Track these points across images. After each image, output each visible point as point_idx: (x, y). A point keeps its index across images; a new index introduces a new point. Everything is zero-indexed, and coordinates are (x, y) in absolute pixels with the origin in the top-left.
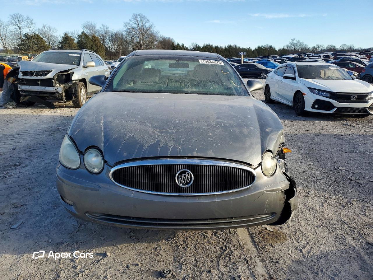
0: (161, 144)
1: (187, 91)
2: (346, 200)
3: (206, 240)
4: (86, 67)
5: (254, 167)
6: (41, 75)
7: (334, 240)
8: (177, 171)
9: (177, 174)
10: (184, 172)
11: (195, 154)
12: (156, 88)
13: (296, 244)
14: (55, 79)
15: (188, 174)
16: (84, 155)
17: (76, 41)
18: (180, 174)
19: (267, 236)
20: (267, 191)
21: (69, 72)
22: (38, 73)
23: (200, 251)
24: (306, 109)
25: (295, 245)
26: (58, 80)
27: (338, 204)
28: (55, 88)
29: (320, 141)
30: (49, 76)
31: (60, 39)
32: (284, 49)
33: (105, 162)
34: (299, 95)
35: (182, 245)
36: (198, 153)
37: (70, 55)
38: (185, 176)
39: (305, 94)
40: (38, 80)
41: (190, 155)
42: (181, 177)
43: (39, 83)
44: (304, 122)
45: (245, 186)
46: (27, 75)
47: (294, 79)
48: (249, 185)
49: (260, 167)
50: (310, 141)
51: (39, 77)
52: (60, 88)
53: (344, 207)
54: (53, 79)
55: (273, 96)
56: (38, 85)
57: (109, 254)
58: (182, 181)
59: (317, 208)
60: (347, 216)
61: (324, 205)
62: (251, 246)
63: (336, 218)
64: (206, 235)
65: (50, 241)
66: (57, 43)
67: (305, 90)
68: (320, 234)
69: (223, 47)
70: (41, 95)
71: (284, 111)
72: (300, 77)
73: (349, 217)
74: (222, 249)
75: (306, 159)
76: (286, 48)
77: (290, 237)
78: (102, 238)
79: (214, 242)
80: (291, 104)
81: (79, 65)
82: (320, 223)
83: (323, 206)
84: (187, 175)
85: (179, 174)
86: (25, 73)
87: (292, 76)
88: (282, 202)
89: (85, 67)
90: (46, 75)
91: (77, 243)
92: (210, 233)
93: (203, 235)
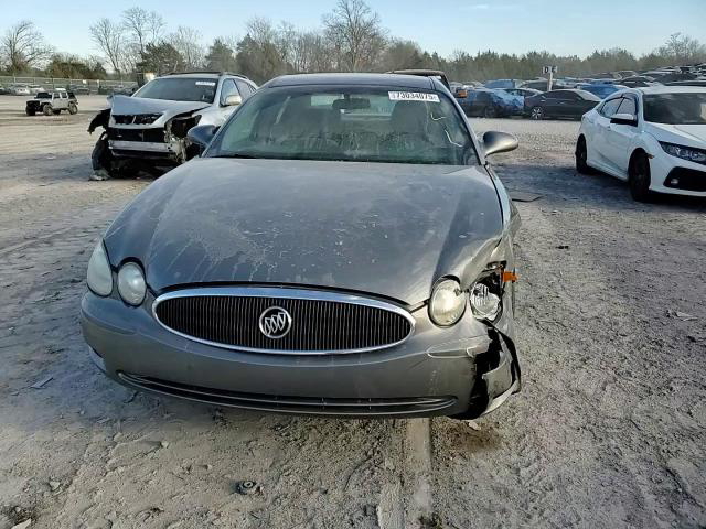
0: (242, 260)
1: (351, 156)
2: (660, 381)
3: (343, 435)
4: (226, 106)
5: (412, 309)
6: (144, 122)
7: (596, 456)
8: (263, 310)
9: (263, 314)
10: (276, 312)
11: (298, 280)
12: (293, 150)
13: (515, 458)
14: (169, 129)
15: (282, 316)
16: (117, 272)
17: (234, 54)
18: (268, 315)
19: (462, 438)
20: (434, 354)
21: (193, 116)
22: (140, 119)
23: (325, 454)
24: (652, 187)
25: (512, 459)
26: (173, 130)
27: (639, 387)
28: (168, 145)
29: (661, 256)
30: (159, 123)
31: (207, 52)
32: (652, 56)
33: (148, 286)
34: (640, 159)
35: (296, 440)
36: (305, 279)
37: (198, 83)
38: (275, 319)
39: (651, 157)
40: (140, 131)
41: (288, 281)
42: (269, 321)
43: (142, 135)
44: (643, 214)
45: (389, 343)
46: (122, 123)
47: (634, 123)
48: (397, 340)
49: (426, 307)
50: (639, 254)
51: (142, 126)
52: (175, 145)
53: (650, 393)
54: (165, 128)
55: (592, 160)
56: (139, 140)
57: (165, 444)
58: (271, 328)
59: (590, 392)
60: (648, 414)
61: (608, 387)
62: (424, 453)
63: (621, 415)
64: (346, 425)
65: (82, 413)
66: (202, 59)
67: (653, 148)
68: (572, 443)
69: (519, 56)
70: (146, 157)
71: (609, 190)
72: (646, 119)
73: (651, 415)
74: (366, 454)
75: (612, 292)
76: (657, 53)
77: (507, 444)
78: (166, 416)
79: (357, 439)
80: (623, 177)
81: (212, 101)
82: (582, 421)
83: (604, 389)
84: (279, 317)
85: (266, 316)
86: (119, 119)
87: (630, 117)
88: (470, 376)
89: (223, 106)
90: (153, 121)
91: (122, 421)
92: (355, 424)
93: (342, 425)
